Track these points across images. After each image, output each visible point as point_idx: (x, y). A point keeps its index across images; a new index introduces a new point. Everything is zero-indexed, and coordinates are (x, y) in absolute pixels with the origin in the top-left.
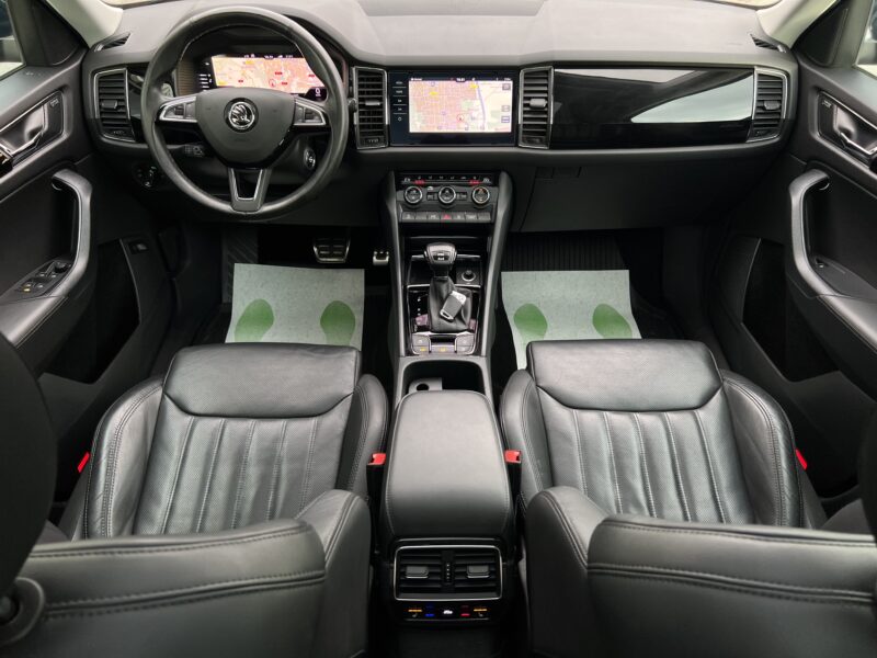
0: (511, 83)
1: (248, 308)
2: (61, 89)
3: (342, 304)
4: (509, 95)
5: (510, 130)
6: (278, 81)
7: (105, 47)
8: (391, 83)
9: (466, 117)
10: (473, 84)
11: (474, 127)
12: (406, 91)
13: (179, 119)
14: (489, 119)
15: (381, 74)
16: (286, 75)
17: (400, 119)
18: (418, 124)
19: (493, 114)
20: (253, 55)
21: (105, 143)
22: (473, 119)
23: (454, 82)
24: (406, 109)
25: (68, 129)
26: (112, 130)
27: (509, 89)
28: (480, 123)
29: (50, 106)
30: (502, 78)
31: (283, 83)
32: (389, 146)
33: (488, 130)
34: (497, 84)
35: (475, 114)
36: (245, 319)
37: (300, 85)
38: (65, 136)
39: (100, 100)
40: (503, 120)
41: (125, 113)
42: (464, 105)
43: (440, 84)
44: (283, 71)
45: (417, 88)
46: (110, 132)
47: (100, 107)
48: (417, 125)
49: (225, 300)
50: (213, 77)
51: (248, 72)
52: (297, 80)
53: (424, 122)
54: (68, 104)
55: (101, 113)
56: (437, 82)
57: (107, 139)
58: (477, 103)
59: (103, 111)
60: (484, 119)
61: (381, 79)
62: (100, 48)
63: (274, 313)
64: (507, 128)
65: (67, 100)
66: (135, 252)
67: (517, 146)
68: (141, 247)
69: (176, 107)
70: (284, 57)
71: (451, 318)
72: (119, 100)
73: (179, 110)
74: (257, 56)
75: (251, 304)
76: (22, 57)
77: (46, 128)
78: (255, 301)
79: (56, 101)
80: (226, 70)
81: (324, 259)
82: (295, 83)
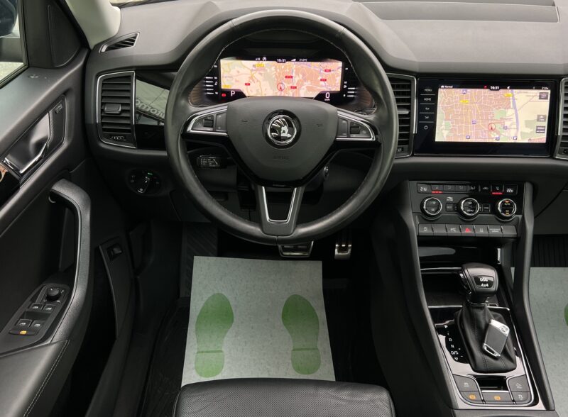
0: (549, 92)
1: (206, 303)
2: (65, 93)
3: (301, 298)
4: (545, 105)
5: (544, 141)
6: (287, 85)
7: (108, 49)
8: (420, 90)
9: (498, 127)
10: (508, 93)
11: (507, 137)
12: (435, 99)
13: (208, 131)
14: (523, 129)
15: (410, 81)
16: (296, 79)
17: (426, 127)
18: (446, 133)
19: (528, 124)
20: (265, 58)
21: (103, 149)
22: (505, 128)
23: (487, 90)
24: (433, 118)
25: (69, 136)
26: (111, 135)
27: (546, 98)
28: (513, 133)
29: (55, 112)
30: (539, 87)
31: (292, 87)
32: (413, 155)
33: (521, 140)
34: (534, 93)
35: (507, 124)
36: (203, 315)
37: (309, 89)
38: (65, 145)
39: (103, 104)
40: (538, 130)
41: (129, 118)
42: (497, 115)
43: (472, 92)
44: (294, 75)
45: (447, 95)
46: (109, 137)
47: (102, 111)
48: (443, 134)
49: (182, 294)
50: (219, 80)
51: (257, 75)
52: (307, 84)
53: (451, 131)
54: (70, 109)
55: (102, 117)
56: (469, 90)
57: (106, 144)
58: (510, 112)
59: (104, 115)
60: (517, 129)
61: (410, 87)
62: (104, 49)
63: (233, 309)
64: (542, 138)
65: (69, 105)
66: (112, 257)
67: (552, 157)
68: (117, 251)
69: (205, 118)
70: (297, 60)
71: (497, 354)
72: (123, 104)
73: (208, 121)
74: (268, 59)
75: (209, 298)
76: (24, 57)
77: (51, 138)
78: (214, 295)
79: (60, 107)
80: (233, 72)
81: (288, 254)
82: (304, 87)
